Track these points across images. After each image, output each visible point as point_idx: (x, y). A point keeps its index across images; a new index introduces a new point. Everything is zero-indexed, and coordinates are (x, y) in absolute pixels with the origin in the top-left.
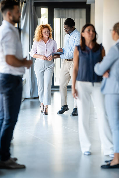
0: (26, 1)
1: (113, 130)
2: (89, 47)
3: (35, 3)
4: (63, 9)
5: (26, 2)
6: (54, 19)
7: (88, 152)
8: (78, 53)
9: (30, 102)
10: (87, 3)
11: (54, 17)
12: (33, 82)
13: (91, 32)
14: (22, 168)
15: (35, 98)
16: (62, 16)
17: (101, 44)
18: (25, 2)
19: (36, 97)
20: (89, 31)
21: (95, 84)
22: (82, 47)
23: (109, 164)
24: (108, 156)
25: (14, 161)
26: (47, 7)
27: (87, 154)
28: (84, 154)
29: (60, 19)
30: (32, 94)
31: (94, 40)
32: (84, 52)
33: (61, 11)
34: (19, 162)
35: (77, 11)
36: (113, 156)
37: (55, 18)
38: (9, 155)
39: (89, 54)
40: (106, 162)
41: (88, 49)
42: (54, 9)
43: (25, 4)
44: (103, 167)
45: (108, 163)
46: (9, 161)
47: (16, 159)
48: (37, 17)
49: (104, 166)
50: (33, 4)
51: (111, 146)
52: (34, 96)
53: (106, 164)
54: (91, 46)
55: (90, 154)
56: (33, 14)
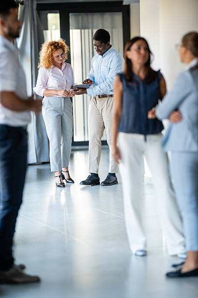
0: (24, 1)
1: (183, 214)
2: (138, 76)
3: (38, 5)
4: (83, 14)
5: (24, 3)
6: (71, 31)
7: (142, 251)
8: (121, 86)
9: (36, 170)
10: (125, 3)
11: (70, 27)
12: (40, 136)
13: (142, 51)
14: (35, 281)
15: (44, 163)
16: (82, 26)
17: (159, 71)
18: (22, 3)
19: (46, 161)
20: (139, 48)
21: (149, 137)
22: (127, 77)
23: (180, 271)
24: (176, 256)
25: (20, 270)
26: (58, 11)
27: (141, 253)
28: (136, 255)
29: (79, 30)
30: (38, 156)
31: (147, 63)
32: (130, 84)
33: (80, 17)
34: (29, 272)
35: (107, 17)
36: (184, 256)
37: (72, 29)
38: (12, 260)
39: (138, 88)
40: (174, 266)
41: (137, 79)
42: (70, 14)
43: (23, 6)
44: (169, 275)
45: (178, 268)
46: (12, 271)
47: (23, 267)
48: (42, 28)
49: (171, 273)
50: (35, 7)
51: (181, 239)
52: (42, 160)
53: (174, 270)
54: (142, 75)
55: (145, 254)
56: (36, 24)
